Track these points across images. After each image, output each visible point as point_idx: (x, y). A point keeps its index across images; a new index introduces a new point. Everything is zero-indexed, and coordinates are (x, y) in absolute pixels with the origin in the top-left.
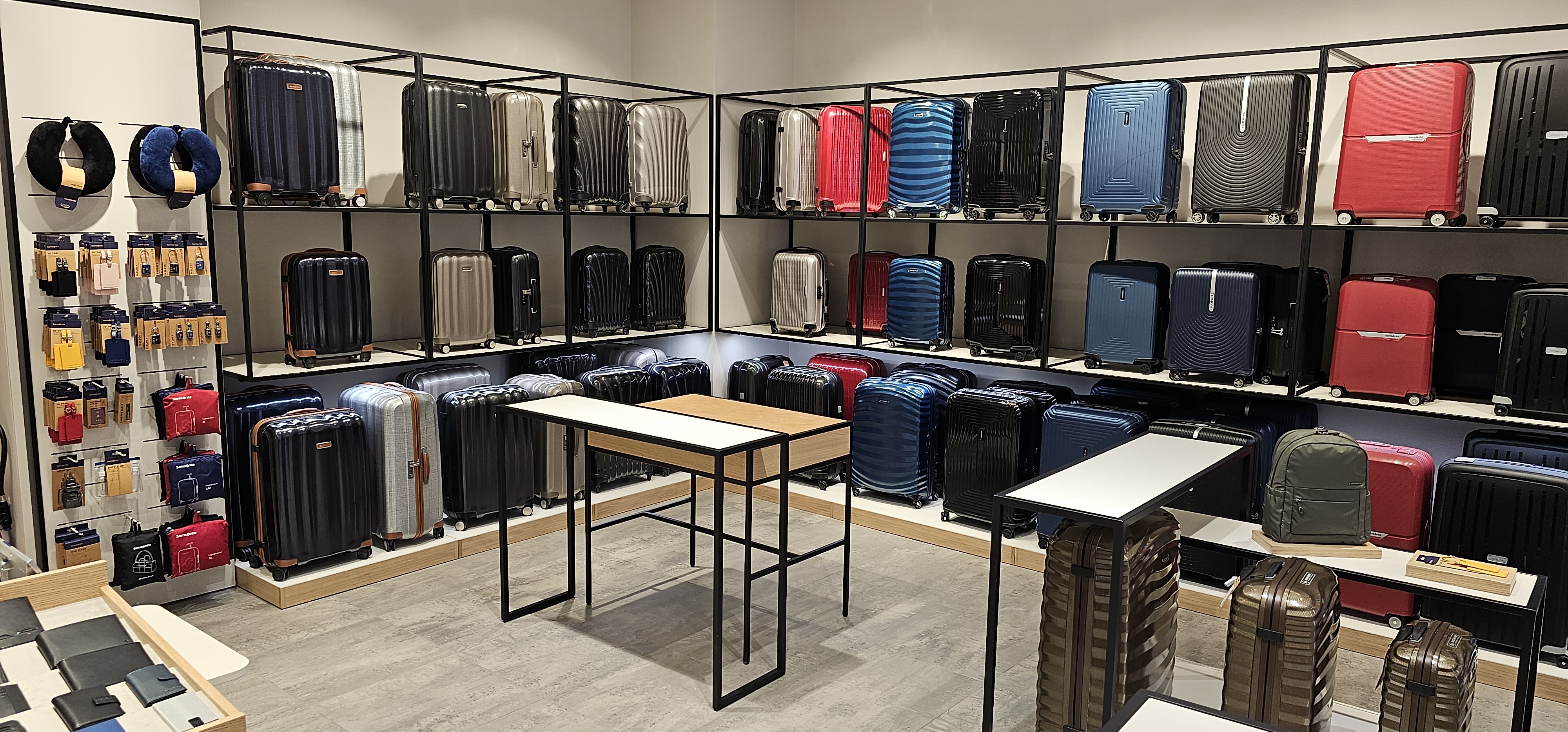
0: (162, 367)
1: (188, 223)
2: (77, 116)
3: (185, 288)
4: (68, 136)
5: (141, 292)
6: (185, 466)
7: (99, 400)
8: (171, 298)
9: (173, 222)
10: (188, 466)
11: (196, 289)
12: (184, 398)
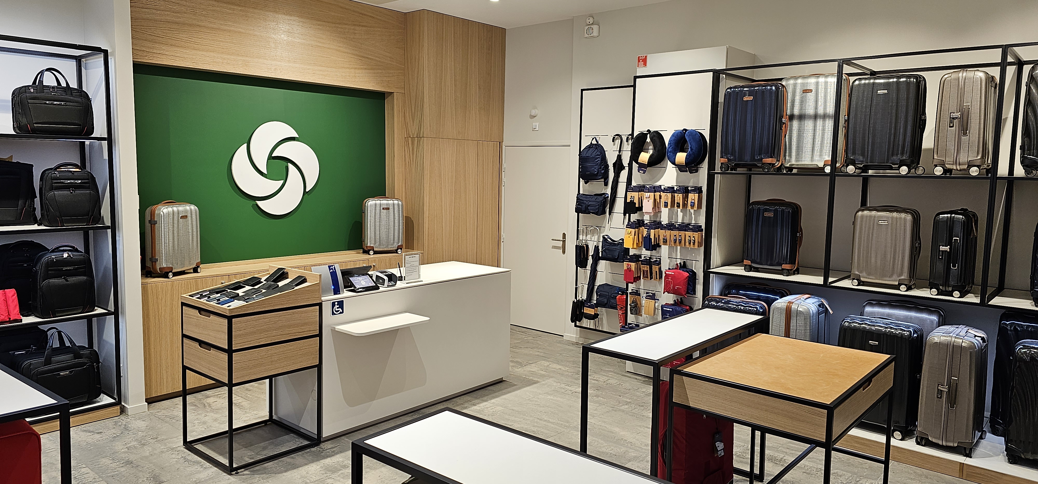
0: (679, 257)
1: (699, 181)
2: (652, 130)
3: (693, 216)
4: (648, 140)
5: (674, 216)
6: (667, 309)
7: (645, 266)
8: (686, 221)
9: (692, 181)
10: (668, 309)
11: (698, 217)
12: (670, 273)
